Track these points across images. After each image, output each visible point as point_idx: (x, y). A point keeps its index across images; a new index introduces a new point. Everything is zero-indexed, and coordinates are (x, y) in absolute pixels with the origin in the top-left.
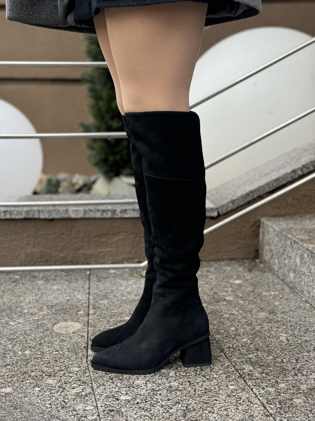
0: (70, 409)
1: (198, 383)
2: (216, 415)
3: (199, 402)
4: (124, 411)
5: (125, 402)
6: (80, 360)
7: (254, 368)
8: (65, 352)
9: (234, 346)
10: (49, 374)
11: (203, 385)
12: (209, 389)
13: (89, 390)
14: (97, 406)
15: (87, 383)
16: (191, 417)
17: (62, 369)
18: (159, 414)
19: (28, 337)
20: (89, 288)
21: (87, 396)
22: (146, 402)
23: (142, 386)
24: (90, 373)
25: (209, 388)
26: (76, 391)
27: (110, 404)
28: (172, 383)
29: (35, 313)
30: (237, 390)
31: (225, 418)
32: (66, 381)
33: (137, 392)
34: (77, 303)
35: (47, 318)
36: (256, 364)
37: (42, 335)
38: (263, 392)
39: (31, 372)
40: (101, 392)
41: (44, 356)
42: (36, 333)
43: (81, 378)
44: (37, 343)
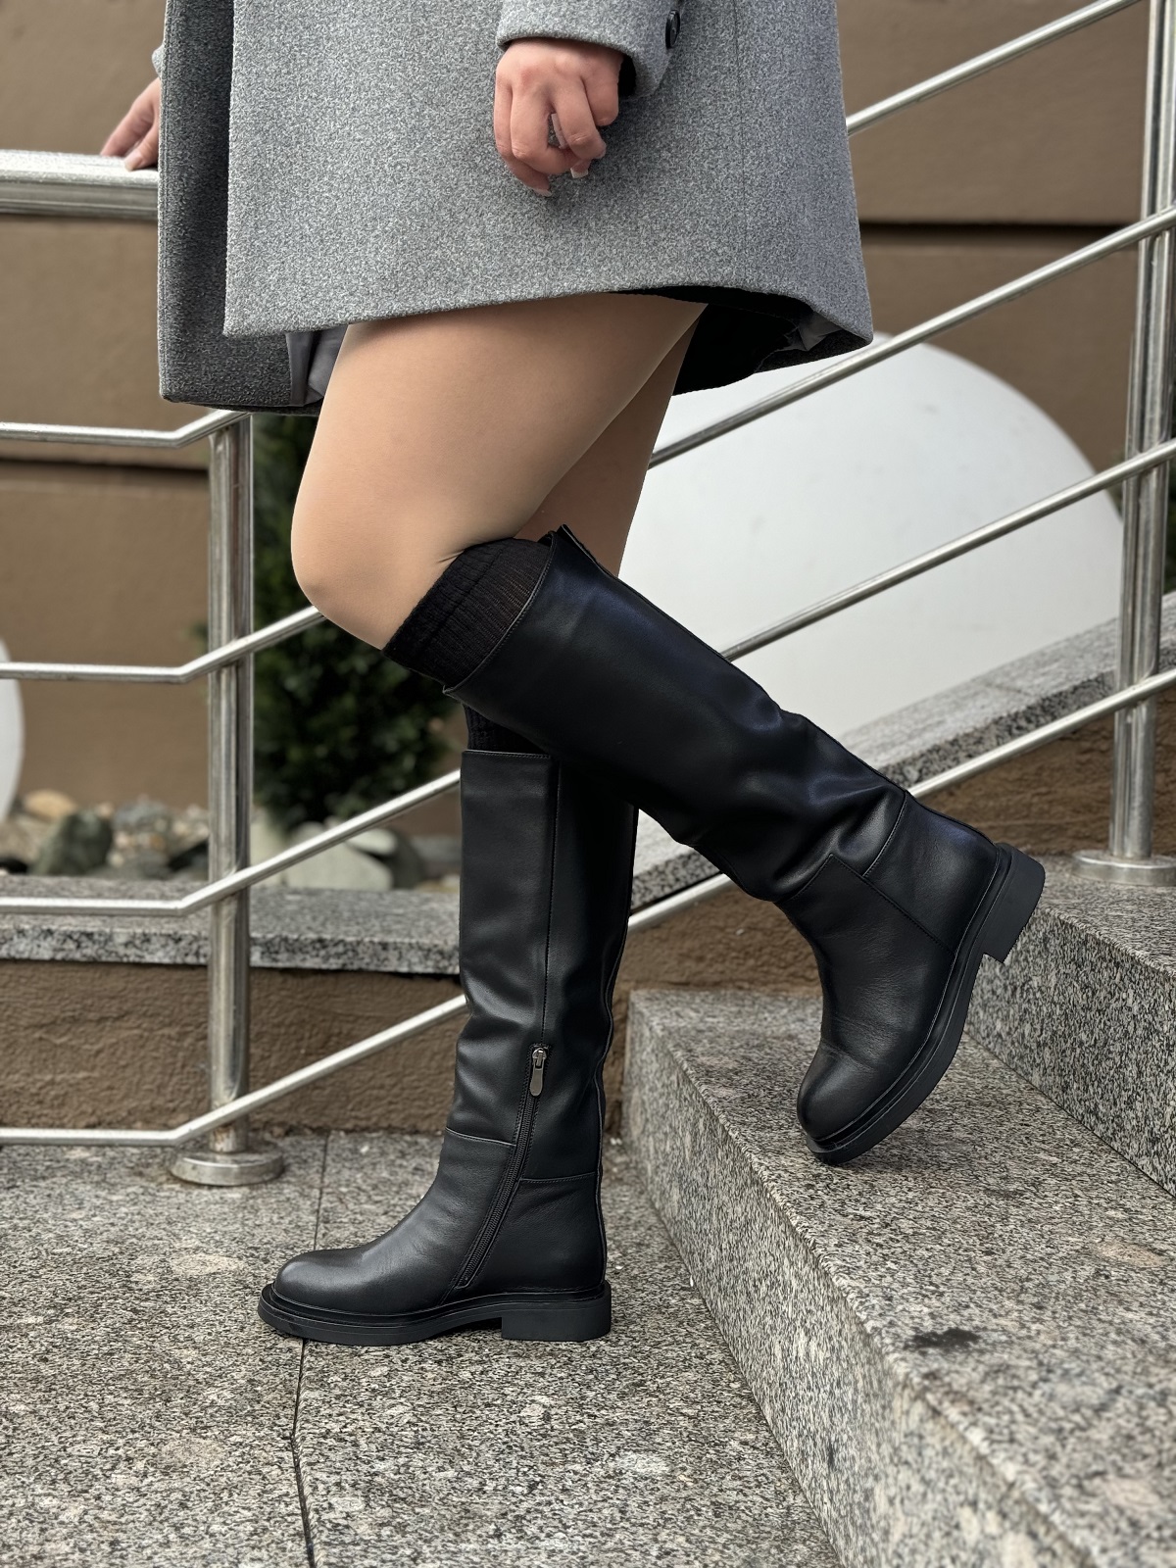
9: (345, 1430)
28: (53, 1546)
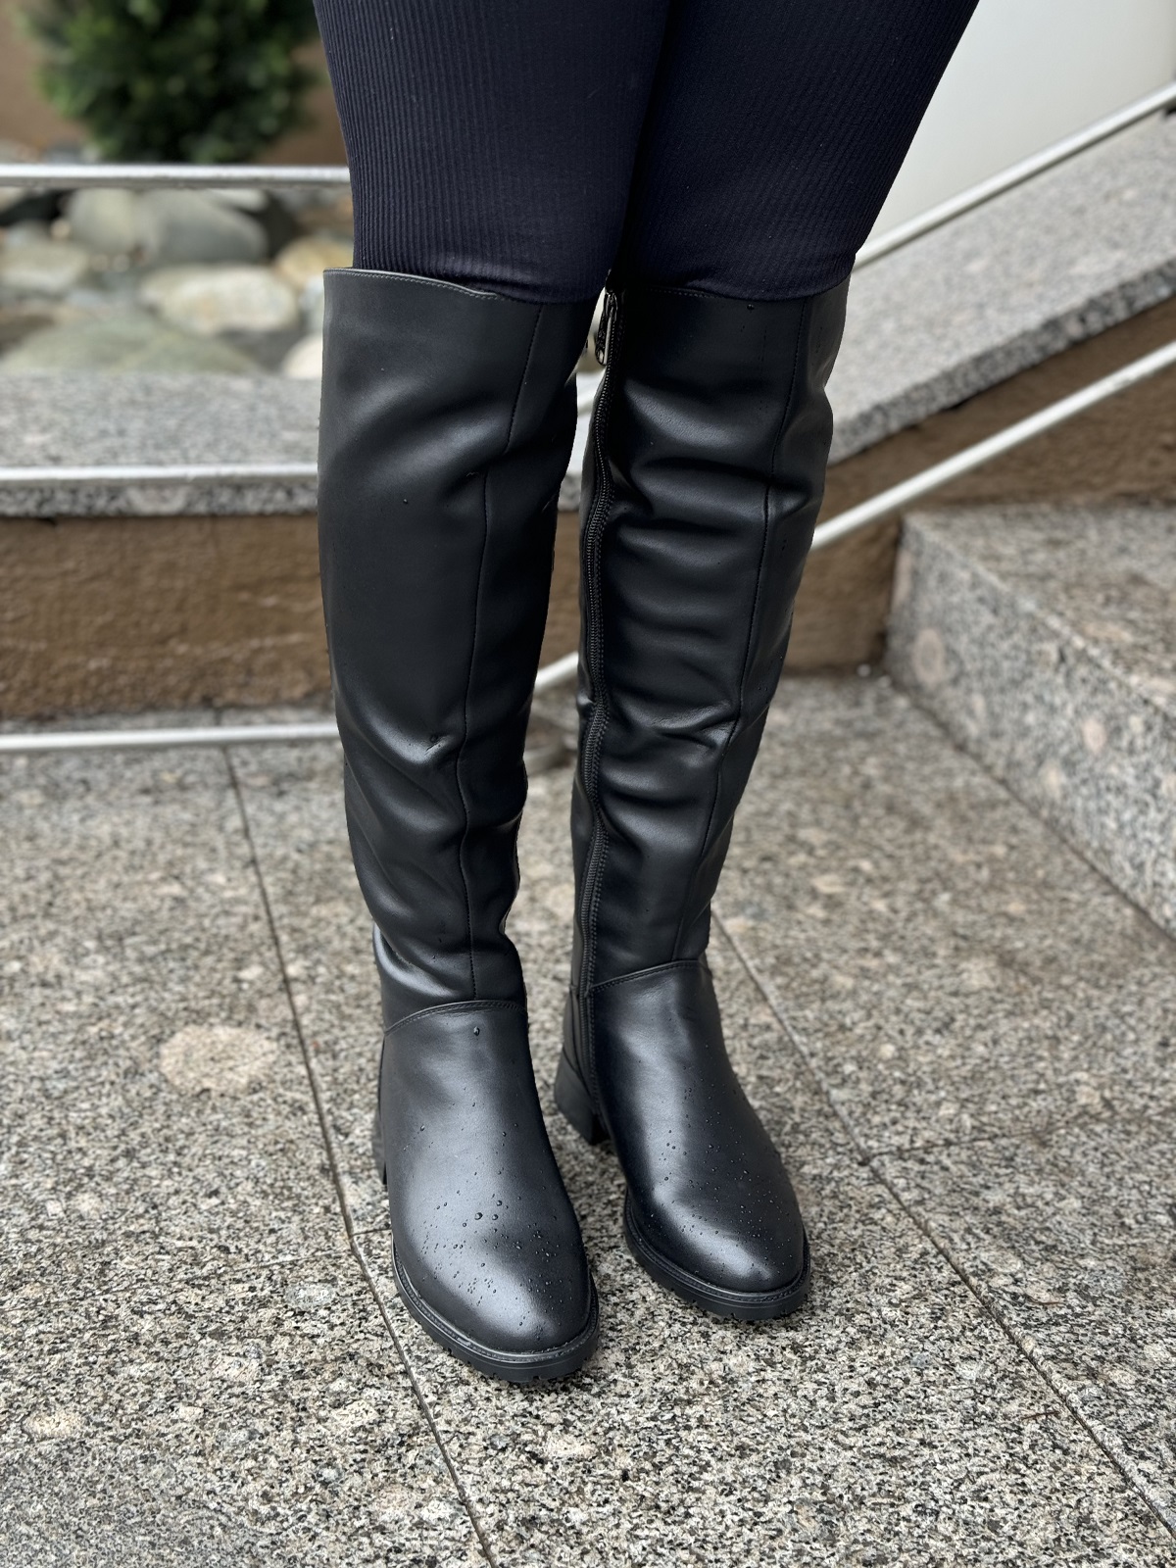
0: (357, 1524)
1: (832, 1352)
2: (951, 1526)
3: (864, 1455)
4: (583, 1524)
5: (571, 1469)
6: (324, 1244)
7: (1024, 1261)
8: (249, 1199)
9: (915, 1146)
10: (213, 1327)
11: (857, 1364)
12: (886, 1386)
13: (407, 1413)
14: (464, 1502)
15: (387, 1371)
16: (856, 1541)
17: (260, 1294)
18: (729, 1534)
19: (66, 1117)
20: (246, 832)
21: (410, 1447)
22: (658, 1467)
23: (615, 1381)
24: (382, 1314)
25: (885, 1381)
26: (352, 1417)
27: (517, 1487)
29: (59, 977)
30: (993, 1387)
31: (987, 1539)
32: (295, 1361)
33: (603, 1412)
34: (217, 916)
35: (117, 1007)
36: (1027, 1243)
37: (120, 1101)
39: (135, 1317)
40: (460, 1417)
41: (163, 1224)
42: (91, 1090)
43: (355, 1346)
44: (115, 1148)
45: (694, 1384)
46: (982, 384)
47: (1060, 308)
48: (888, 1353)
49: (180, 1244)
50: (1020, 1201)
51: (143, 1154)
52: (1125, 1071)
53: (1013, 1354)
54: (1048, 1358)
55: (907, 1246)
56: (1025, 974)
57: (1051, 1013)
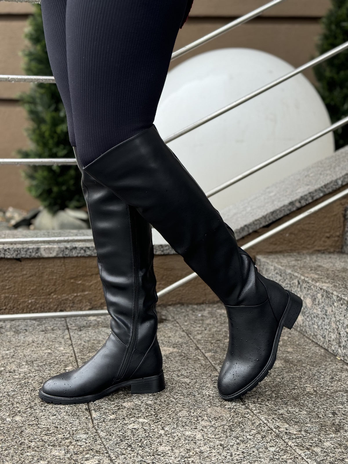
1: (232, 446)
6: (85, 425)
7: (289, 425)
8: (64, 416)
9: (259, 401)
10: (52, 444)
11: (239, 448)
12: (247, 453)
13: (107, 461)
15: (101, 453)
17: (66, 437)
19: (14, 400)
20: (70, 339)
23: (168, 453)
24: (101, 440)
25: (247, 452)
28: (203, 448)
29: (14, 370)
30: (279, 453)
32: (75, 451)
33: (164, 460)
34: (60, 356)
35: (30, 376)
36: (290, 421)
37: (29, 396)
38: (309, 453)
39: (30, 442)
40: (122, 462)
41: (39, 422)
42: (21, 394)
43: (93, 447)
44: (27, 406)
45: (191, 453)
46: (274, 220)
47: (294, 199)
48: (248, 445)
49: (44, 426)
50: (288, 412)
51: (35, 408)
52: (321, 384)
53: (285, 445)
54: (295, 446)
55: (255, 422)
56: (292, 364)
57: (299, 372)
